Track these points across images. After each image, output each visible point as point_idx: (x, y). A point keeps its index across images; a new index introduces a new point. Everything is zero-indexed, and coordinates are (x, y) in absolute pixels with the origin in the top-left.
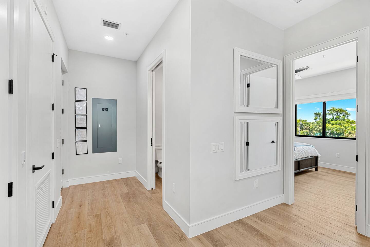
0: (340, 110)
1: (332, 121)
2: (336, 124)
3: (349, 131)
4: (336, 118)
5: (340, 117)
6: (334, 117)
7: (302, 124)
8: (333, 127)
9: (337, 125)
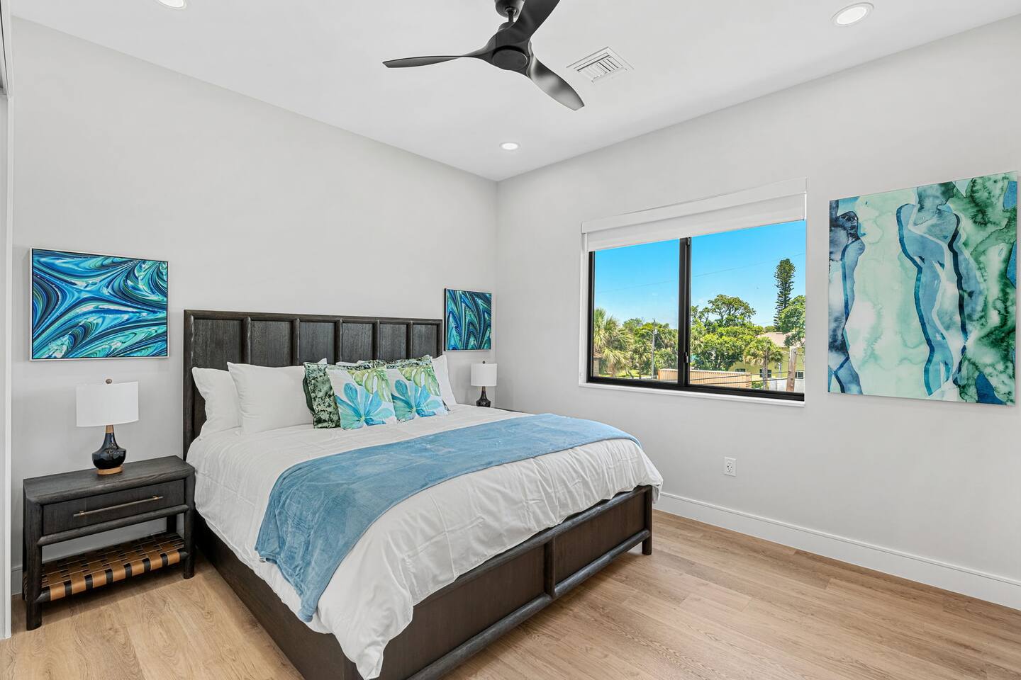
0: (737, 301)
1: (720, 326)
2: (728, 334)
3: (752, 351)
4: (728, 320)
5: (736, 317)
6: (724, 318)
7: (658, 334)
8: (721, 340)
9: (729, 336)
